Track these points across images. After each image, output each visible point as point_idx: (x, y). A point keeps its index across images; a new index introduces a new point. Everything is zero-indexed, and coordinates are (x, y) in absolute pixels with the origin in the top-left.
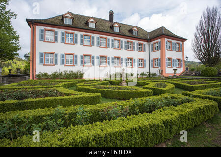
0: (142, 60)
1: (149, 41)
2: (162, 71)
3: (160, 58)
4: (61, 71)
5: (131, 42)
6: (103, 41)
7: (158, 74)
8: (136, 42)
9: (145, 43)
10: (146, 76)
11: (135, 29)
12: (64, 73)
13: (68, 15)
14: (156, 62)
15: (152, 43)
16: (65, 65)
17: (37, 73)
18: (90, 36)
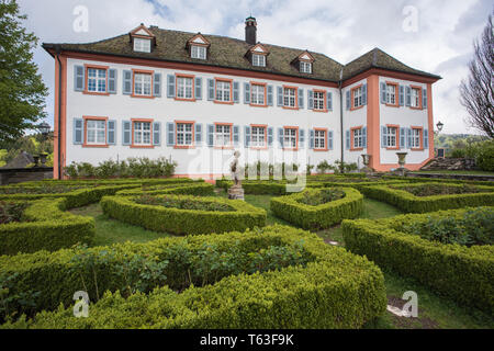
0: (323, 132)
1: (339, 84)
3: (365, 125)
4: (121, 159)
5: (294, 89)
6: (223, 90)
7: (361, 166)
8: (306, 89)
9: (329, 90)
10: (332, 171)
11: (306, 57)
12: (128, 163)
13: (142, 32)
14: (358, 137)
15: (348, 88)
16: (132, 147)
17: (68, 163)
18: (191, 77)
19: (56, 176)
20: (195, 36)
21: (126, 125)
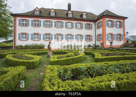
0: (89, 36)
1: (95, 21)
2: (103, 43)
3: (102, 33)
4: (31, 44)
5: (81, 23)
6: (59, 24)
7: (100, 46)
8: (84, 23)
11: (85, 14)
13: (37, 9)
15: (97, 22)
16: (33, 41)
18: (50, 21)
19: (14, 48)
20: (51, 9)
21: (32, 35)
